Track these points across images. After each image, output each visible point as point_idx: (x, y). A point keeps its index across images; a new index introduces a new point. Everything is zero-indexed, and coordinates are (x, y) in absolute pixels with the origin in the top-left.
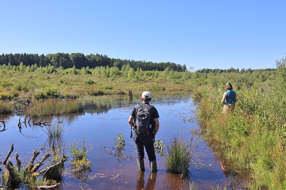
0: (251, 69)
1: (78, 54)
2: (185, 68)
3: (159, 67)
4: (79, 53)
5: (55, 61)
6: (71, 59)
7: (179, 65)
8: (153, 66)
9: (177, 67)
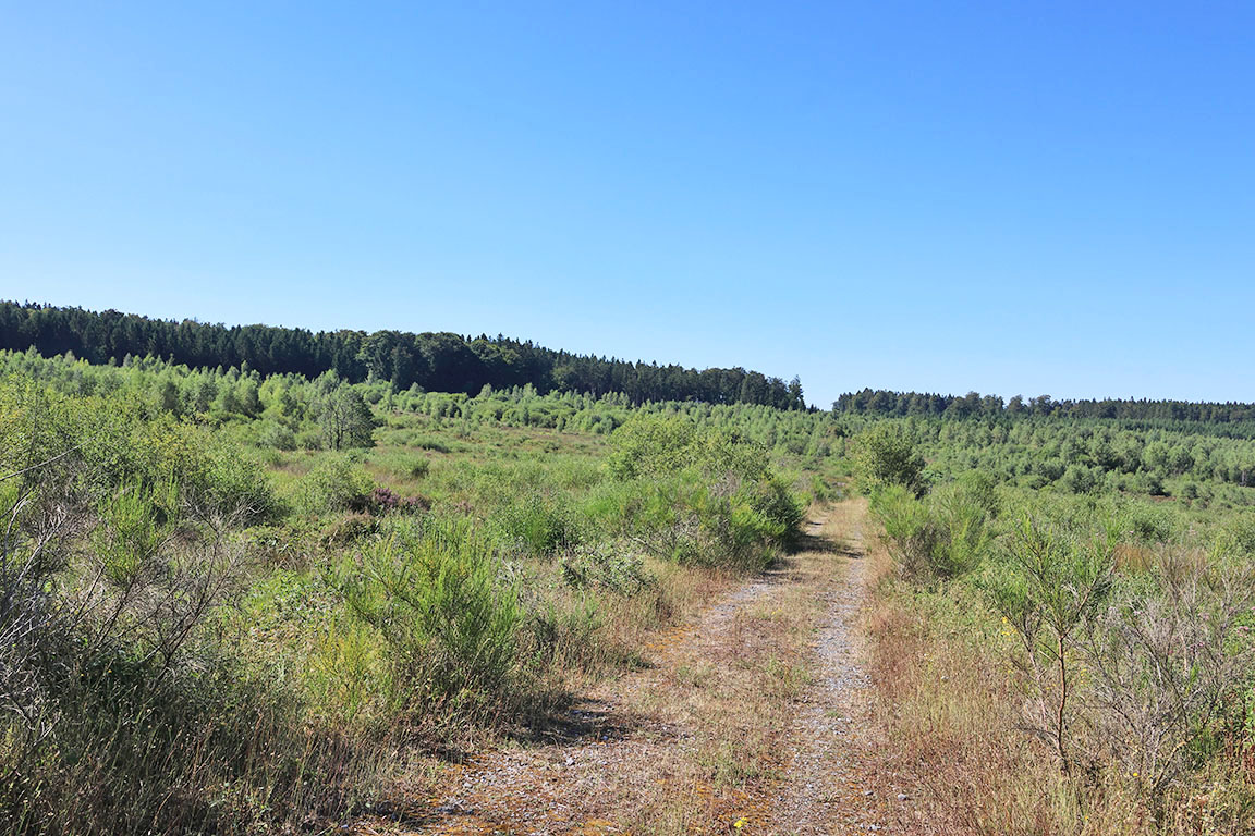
0: (1048, 397)
1: (445, 338)
2: (797, 390)
3: (706, 386)
4: (449, 335)
5: (377, 360)
6: (425, 351)
7: (777, 382)
8: (685, 383)
9: (768, 389)
